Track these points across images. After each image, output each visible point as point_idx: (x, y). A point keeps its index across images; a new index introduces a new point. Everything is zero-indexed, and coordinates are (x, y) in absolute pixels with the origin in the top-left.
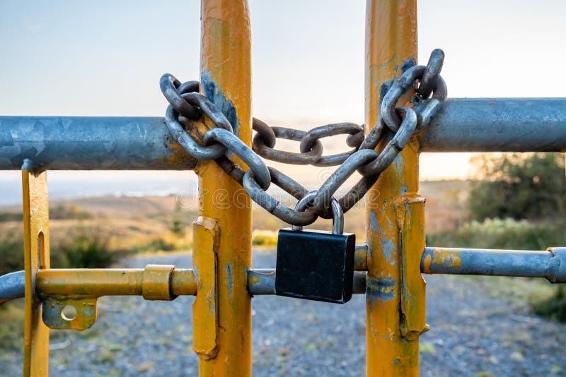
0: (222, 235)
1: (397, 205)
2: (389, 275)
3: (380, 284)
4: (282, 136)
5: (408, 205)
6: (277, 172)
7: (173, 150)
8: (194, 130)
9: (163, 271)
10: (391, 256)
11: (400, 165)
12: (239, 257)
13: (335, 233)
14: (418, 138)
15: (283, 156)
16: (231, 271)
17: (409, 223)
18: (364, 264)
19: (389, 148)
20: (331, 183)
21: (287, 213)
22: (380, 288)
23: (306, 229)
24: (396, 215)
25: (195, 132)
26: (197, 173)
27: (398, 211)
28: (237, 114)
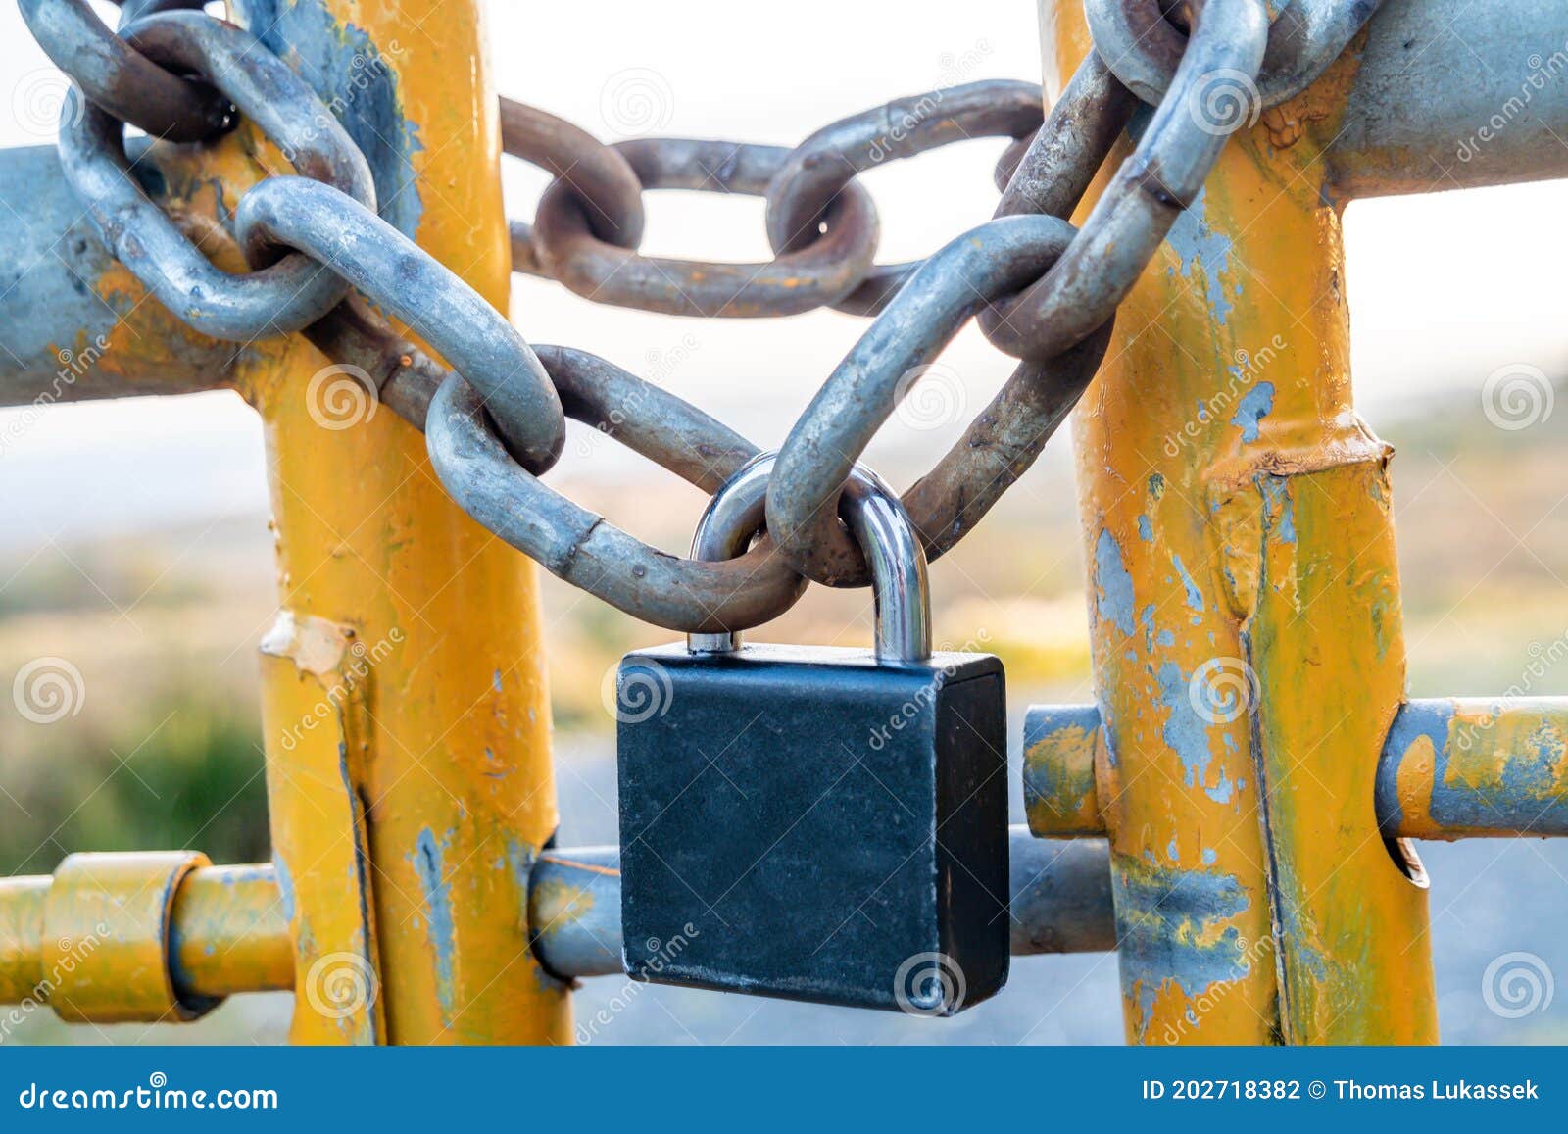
0: (381, 693)
1: (1219, 489)
2: (1209, 855)
3: (1173, 903)
4: (680, 179)
5: (1275, 489)
6: (604, 367)
7: (113, 299)
8: (205, 196)
9: (132, 885)
10: (1207, 757)
11: (1222, 279)
12: (474, 800)
13: (893, 660)
14: (1312, 123)
15: (674, 284)
16: (440, 866)
17: (1288, 579)
18: (1083, 804)
19: (1115, 201)
20: (834, 408)
21: (639, 571)
22: (1170, 926)
23: (754, 645)
24: (1217, 542)
25: (210, 205)
26: (252, 402)
27: (1224, 522)
28: (401, 97)
